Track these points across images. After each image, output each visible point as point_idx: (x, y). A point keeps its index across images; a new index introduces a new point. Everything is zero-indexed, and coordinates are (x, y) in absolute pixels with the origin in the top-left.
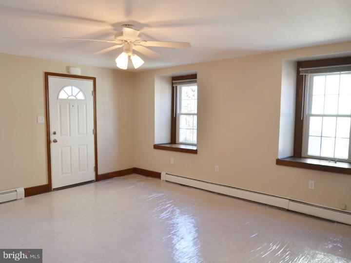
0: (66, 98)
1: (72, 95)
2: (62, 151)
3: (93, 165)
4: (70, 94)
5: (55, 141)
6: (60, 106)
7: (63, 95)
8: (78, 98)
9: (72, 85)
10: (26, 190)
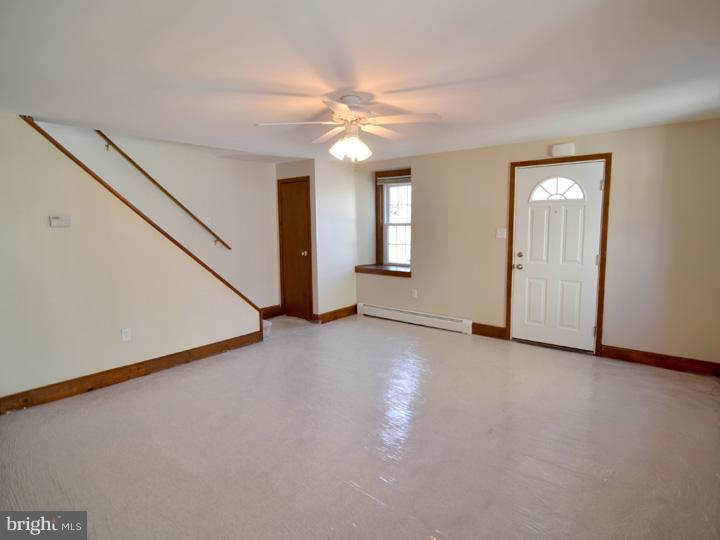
0: (545, 199)
1: (557, 194)
2: (530, 284)
3: (593, 323)
4: (553, 192)
5: (519, 267)
6: (532, 213)
7: (539, 195)
8: (568, 197)
9: (556, 176)
10: (474, 325)
